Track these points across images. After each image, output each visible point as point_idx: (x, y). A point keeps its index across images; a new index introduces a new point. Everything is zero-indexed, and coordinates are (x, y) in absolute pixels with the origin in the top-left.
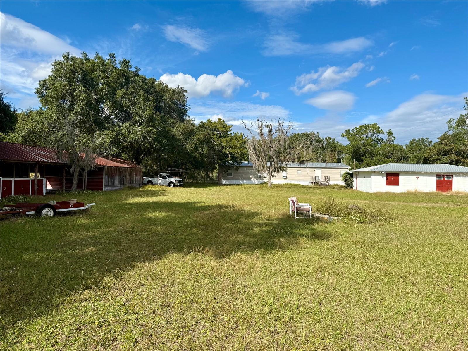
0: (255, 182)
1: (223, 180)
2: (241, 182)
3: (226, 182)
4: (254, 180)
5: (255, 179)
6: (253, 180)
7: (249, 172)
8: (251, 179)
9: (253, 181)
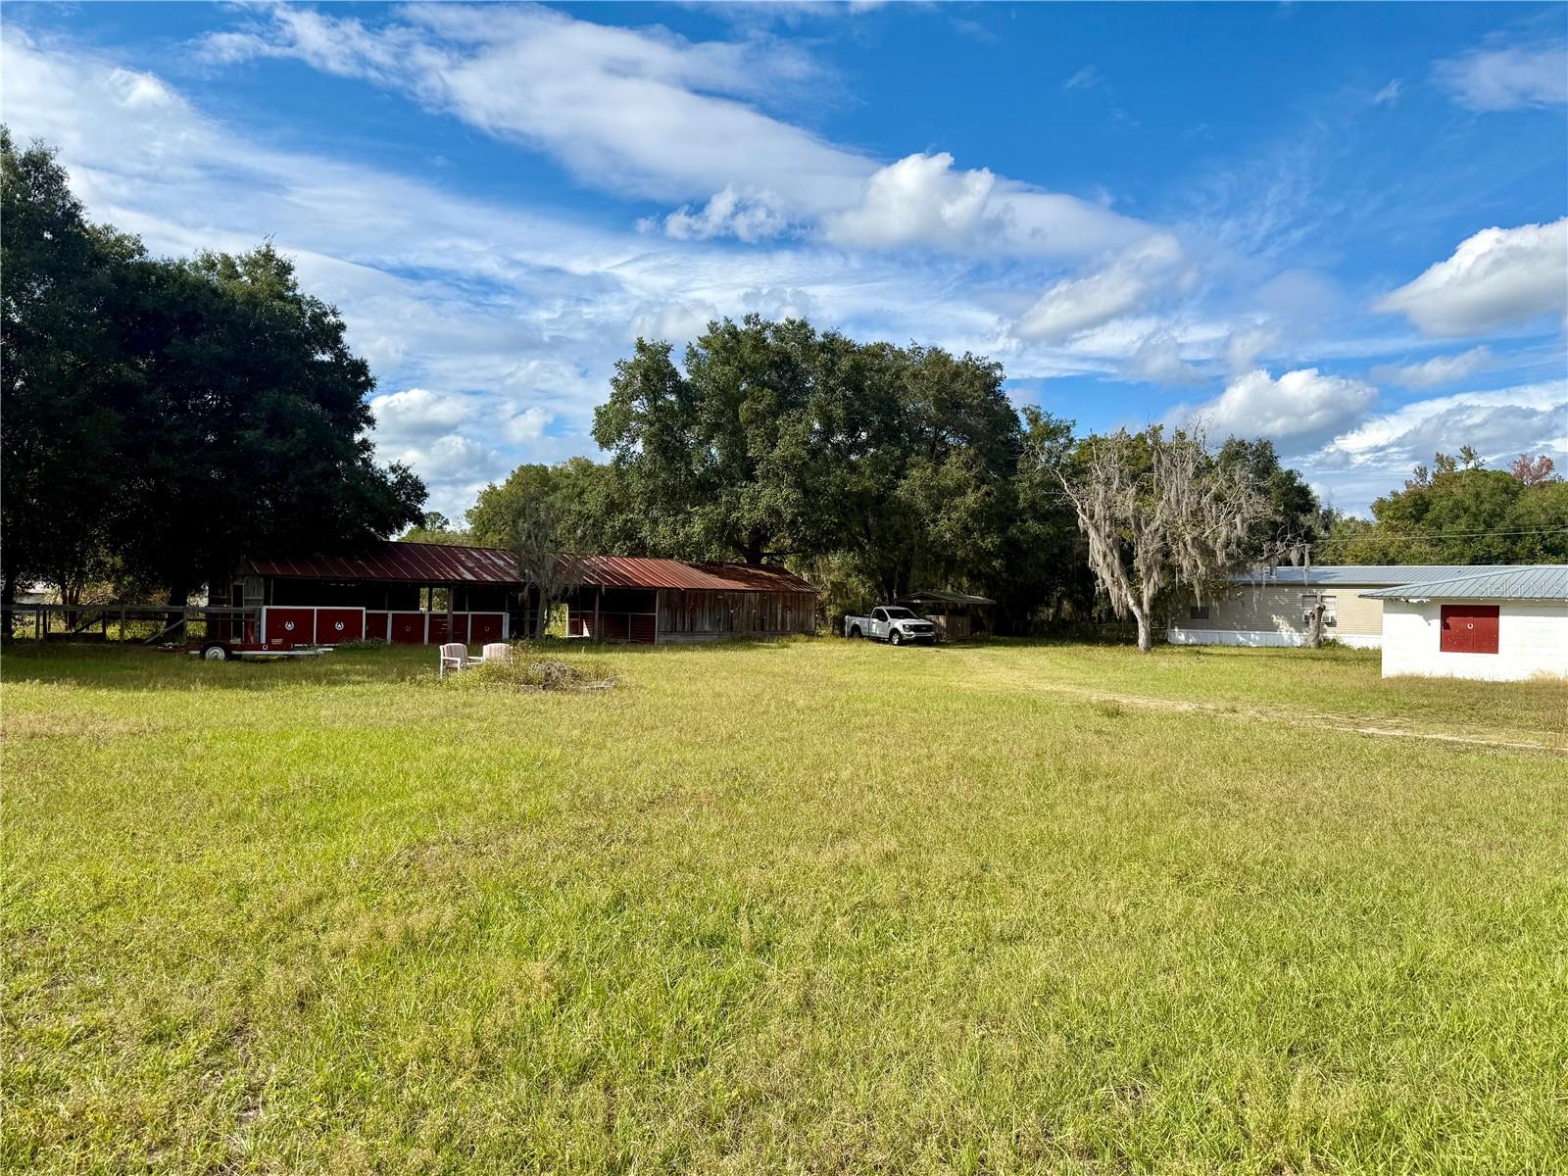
0: (1291, 637)
1: (1176, 630)
2: (1241, 639)
3: (1187, 638)
4: (1289, 635)
5: (1292, 629)
6: (1284, 633)
7: (1270, 603)
8: (1274, 628)
9: (1285, 635)
